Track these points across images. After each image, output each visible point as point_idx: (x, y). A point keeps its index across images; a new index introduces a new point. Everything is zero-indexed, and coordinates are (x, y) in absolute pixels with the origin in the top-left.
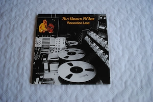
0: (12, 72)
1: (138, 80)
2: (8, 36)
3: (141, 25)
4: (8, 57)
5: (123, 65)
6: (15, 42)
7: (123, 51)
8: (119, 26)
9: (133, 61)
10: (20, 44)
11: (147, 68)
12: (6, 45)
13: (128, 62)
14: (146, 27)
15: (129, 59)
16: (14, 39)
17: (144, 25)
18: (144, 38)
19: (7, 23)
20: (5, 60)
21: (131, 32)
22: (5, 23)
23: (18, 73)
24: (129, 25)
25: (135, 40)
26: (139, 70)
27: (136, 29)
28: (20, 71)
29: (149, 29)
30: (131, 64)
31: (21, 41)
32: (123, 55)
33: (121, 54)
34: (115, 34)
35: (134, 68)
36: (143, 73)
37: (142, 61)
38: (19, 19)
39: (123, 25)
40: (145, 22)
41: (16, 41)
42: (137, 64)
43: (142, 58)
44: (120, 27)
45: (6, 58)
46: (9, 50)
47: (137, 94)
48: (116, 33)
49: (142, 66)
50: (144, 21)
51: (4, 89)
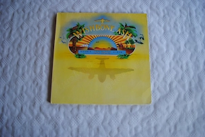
0: (28, 71)
1: (186, 82)
2: (21, 27)
3: (190, 14)
4: (22, 53)
5: (167, 63)
6: (31, 35)
7: (167, 46)
8: (162, 14)
9: (180, 59)
10: (37, 37)
11: (197, 67)
12: (20, 38)
13: (173, 59)
14: (196, 16)
15: (175, 56)
16: (30, 31)
17: (194, 14)
18: (194, 30)
19: (20, 10)
20: (18, 57)
21: (178, 23)
22: (17, 11)
23: (35, 72)
24: (175, 14)
25: (183, 33)
26: (188, 70)
27: (185, 18)
28: (38, 70)
29: (200, 19)
30: (177, 62)
31: (39, 32)
32: (167, 51)
33: (165, 50)
34: (157, 25)
35: (182, 67)
36: (192, 73)
37: (191, 58)
38: (35, 6)
39: (168, 14)
40: (196, 11)
41: (32, 33)
42: (184, 62)
43: (191, 54)
44: (164, 16)
45: (19, 54)
46: (24, 45)
47: (185, 99)
48: (159, 23)
49: (191, 65)
50: (193, 9)
51: (19, 92)
